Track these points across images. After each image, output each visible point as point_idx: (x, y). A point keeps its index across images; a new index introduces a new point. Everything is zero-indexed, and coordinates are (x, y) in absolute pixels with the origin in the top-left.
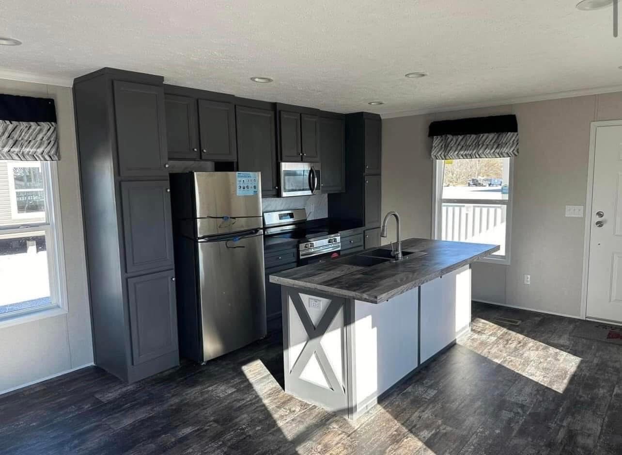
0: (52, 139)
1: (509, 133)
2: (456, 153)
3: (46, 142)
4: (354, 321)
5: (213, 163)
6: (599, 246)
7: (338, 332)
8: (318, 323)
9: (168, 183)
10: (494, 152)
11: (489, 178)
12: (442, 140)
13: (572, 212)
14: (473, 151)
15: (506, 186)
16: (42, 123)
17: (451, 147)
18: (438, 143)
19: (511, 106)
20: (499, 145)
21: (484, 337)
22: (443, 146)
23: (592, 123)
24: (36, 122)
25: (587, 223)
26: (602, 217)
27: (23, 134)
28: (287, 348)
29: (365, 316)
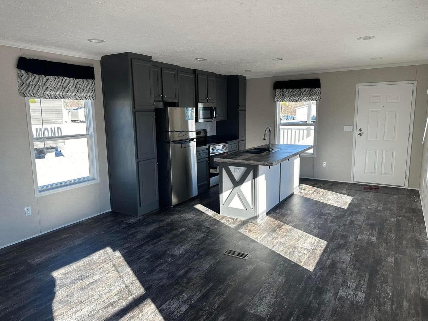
0: (94, 89)
1: (316, 88)
2: (288, 98)
3: (91, 90)
4: (258, 176)
5: (163, 102)
6: (359, 146)
7: (250, 182)
8: (239, 179)
9: (154, 113)
10: (308, 98)
11: (286, 115)
12: (281, 91)
13: (347, 129)
14: (298, 97)
15: (314, 117)
16: (89, 80)
17: (286, 95)
18: (279, 93)
19: (317, 74)
20: (311, 94)
21: (306, 191)
22: (281, 95)
23: (357, 84)
24: (86, 79)
25: (354, 135)
26: (361, 131)
27: (81, 86)
28: (222, 193)
29: (263, 174)
